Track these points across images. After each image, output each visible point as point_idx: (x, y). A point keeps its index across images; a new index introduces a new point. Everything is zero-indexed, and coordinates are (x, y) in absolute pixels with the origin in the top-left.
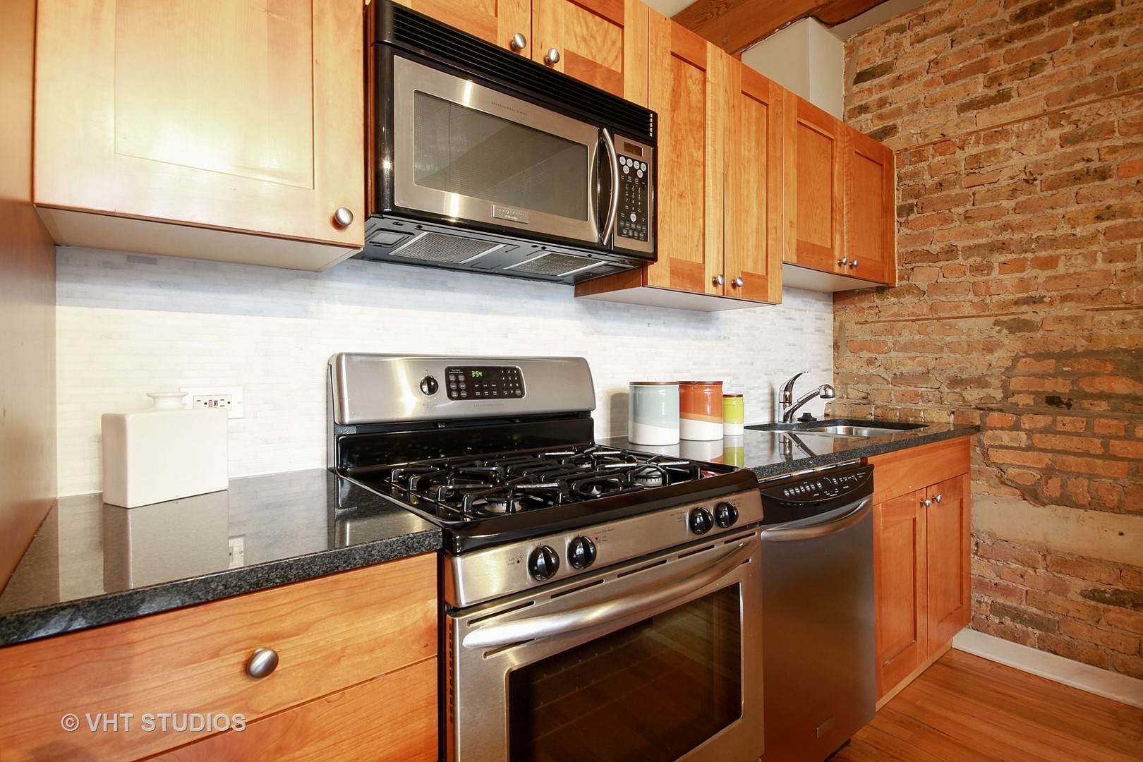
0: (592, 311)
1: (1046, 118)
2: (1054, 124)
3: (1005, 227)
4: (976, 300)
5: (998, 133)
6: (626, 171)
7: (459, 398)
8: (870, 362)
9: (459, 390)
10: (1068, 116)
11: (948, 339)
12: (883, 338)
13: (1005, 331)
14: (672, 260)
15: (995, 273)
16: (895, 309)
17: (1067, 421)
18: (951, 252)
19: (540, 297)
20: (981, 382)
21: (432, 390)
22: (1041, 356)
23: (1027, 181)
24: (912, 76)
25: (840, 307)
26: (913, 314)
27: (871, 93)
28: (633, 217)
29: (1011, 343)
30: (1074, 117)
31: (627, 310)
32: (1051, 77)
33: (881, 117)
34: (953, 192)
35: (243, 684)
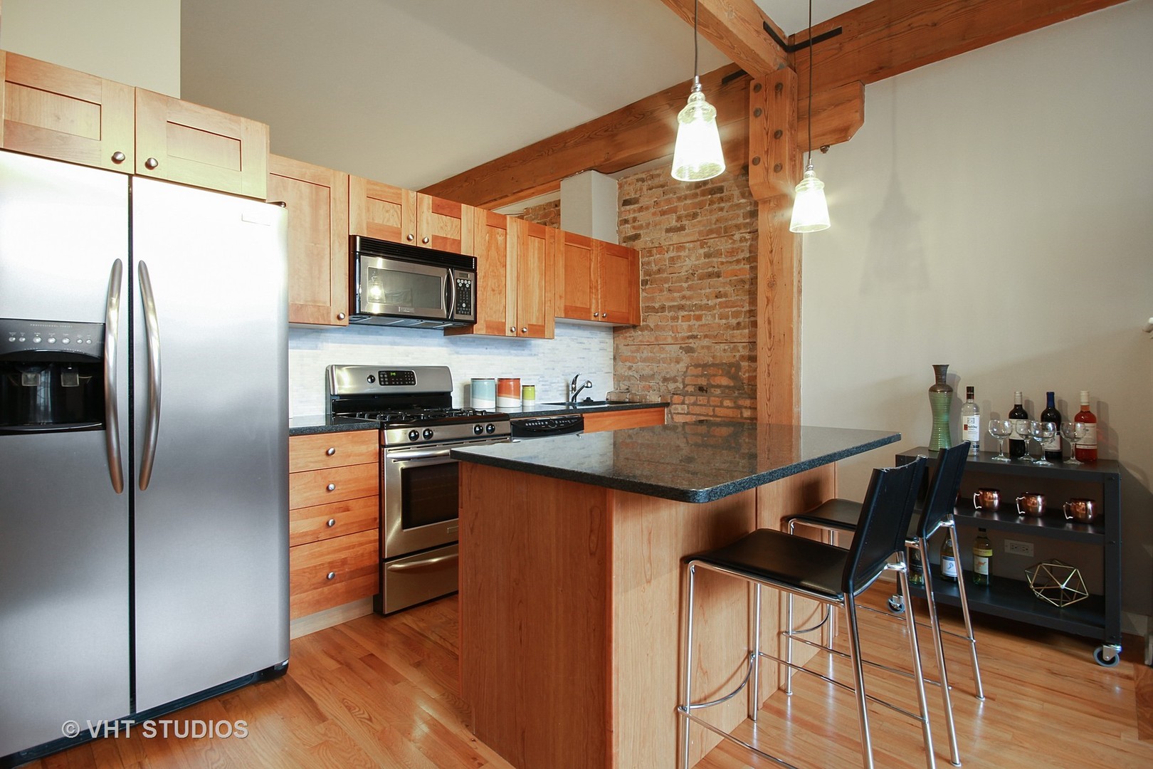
0: (454, 343)
1: (699, 243)
2: (702, 247)
3: (684, 297)
4: (673, 335)
5: (680, 247)
6: (460, 285)
7: (385, 385)
8: (630, 368)
9: (384, 381)
10: (707, 243)
11: (662, 356)
12: (635, 354)
13: (684, 352)
14: (485, 321)
15: (680, 321)
16: (640, 338)
17: (702, 399)
18: (663, 308)
19: (425, 337)
20: (674, 380)
21: (373, 381)
22: (697, 366)
23: (692, 274)
24: (647, 208)
25: (616, 335)
26: (648, 341)
27: (630, 213)
28: (464, 305)
29: (686, 359)
30: (709, 244)
31: (474, 341)
32: (700, 222)
33: (634, 228)
34: (665, 275)
35: (325, 457)
